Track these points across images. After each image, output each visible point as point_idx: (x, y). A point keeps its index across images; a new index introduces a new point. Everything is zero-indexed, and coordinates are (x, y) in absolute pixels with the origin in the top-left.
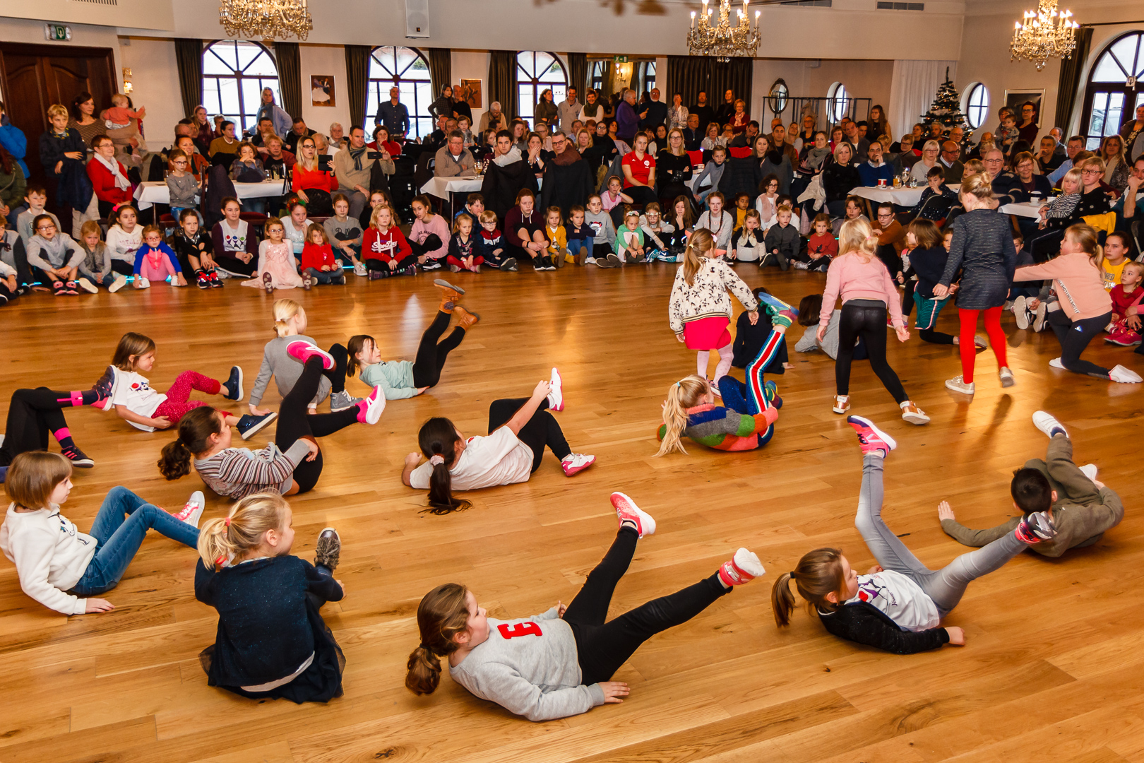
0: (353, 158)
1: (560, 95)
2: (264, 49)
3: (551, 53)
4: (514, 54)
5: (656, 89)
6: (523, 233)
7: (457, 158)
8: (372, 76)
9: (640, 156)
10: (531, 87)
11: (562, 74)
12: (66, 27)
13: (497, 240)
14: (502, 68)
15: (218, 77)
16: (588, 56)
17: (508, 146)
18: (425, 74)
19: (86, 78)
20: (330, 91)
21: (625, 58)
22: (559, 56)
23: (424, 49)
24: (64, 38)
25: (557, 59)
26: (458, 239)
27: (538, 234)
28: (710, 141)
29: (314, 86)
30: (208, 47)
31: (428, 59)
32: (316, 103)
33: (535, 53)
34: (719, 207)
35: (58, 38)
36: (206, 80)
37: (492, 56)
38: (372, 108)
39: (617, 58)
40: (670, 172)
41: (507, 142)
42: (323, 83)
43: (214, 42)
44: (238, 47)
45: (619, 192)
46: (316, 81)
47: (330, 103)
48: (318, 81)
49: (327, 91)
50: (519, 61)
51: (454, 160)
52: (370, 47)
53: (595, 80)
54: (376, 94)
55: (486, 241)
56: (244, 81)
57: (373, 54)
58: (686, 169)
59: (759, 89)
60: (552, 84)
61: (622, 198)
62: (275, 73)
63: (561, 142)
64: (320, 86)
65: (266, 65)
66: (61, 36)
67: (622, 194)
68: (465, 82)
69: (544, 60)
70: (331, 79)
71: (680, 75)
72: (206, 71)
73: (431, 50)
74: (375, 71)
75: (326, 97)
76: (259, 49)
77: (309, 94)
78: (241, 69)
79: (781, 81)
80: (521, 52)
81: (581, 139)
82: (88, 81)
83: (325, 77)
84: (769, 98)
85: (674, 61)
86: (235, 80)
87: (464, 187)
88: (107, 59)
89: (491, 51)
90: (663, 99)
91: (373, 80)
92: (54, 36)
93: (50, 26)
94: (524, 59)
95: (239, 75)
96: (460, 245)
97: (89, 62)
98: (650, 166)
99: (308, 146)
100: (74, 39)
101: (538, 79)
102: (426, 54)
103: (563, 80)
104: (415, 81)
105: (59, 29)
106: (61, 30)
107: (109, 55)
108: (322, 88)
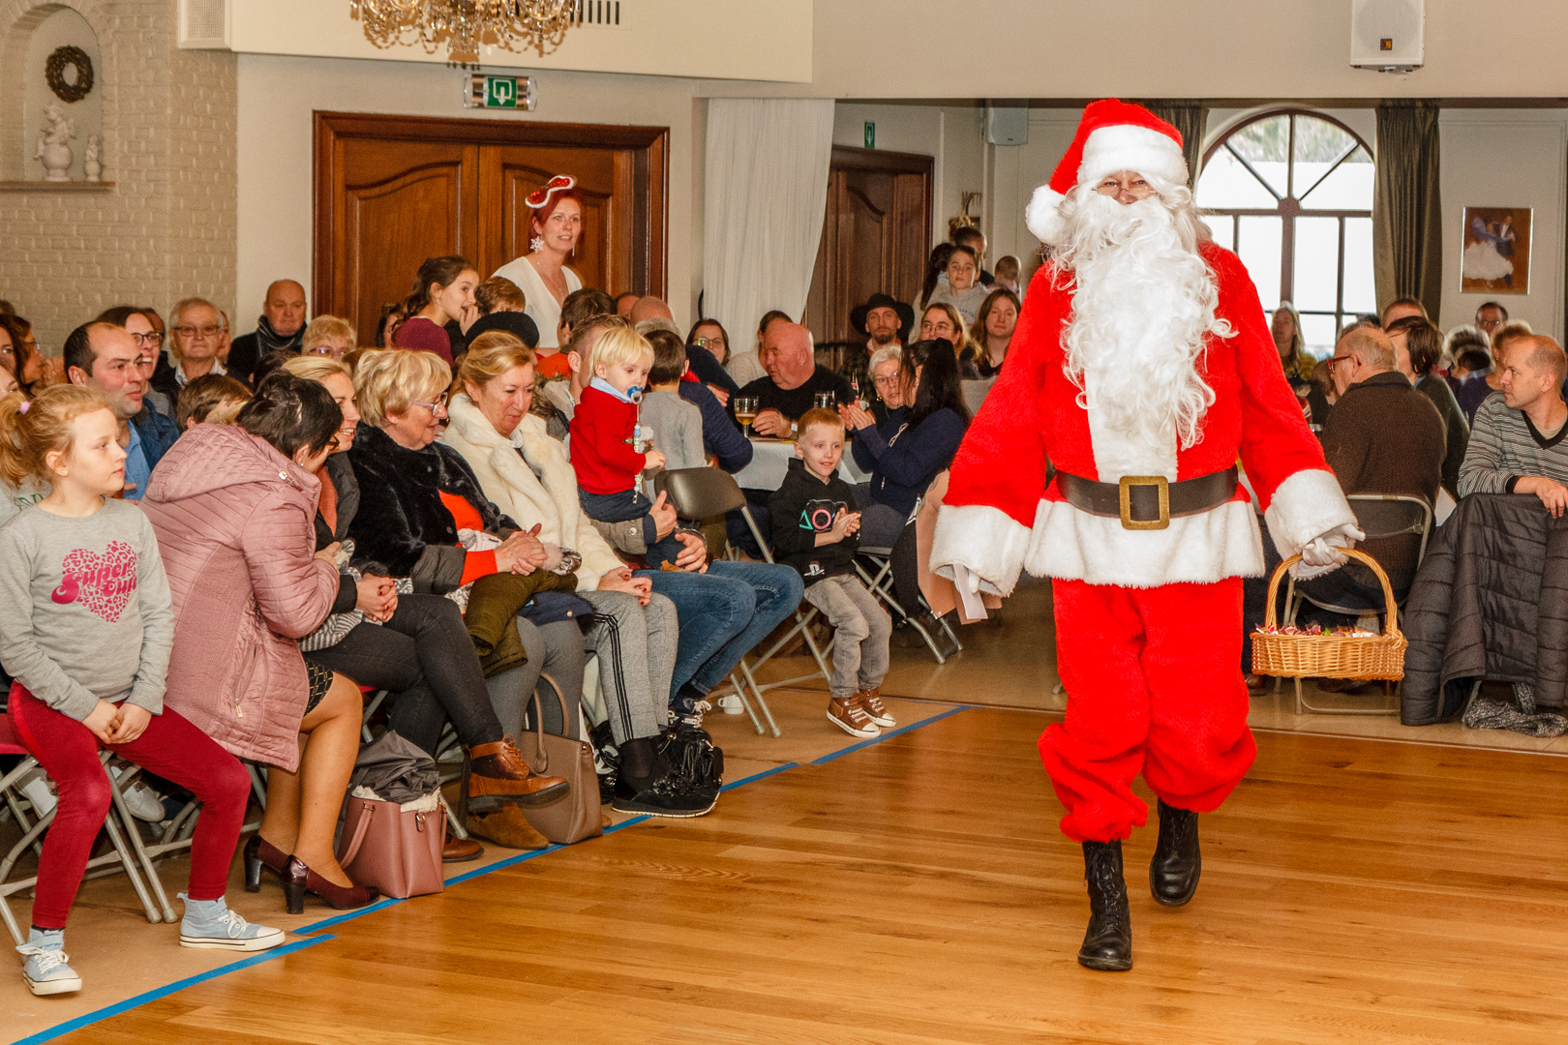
12: (524, 78)
15: (1236, 214)
19: (608, 195)
20: (1514, 250)
24: (512, 101)
29: (1472, 236)
35: (493, 103)
42: (1497, 230)
46: (1478, 223)
48: (1485, 222)
56: (1300, 222)
62: (1372, 199)
64: (1486, 238)
66: (502, 99)
78: (1295, 197)
82: (611, 203)
88: (652, 152)
92: (485, 99)
93: (477, 76)
95: (1289, 209)
97: (623, 161)
105: (499, 85)
106: (506, 86)
107: (657, 144)
108: (1492, 244)
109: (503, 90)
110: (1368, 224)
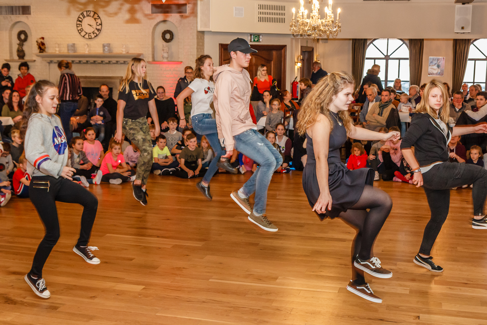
2: (404, 43)
8: (470, 57)
12: (260, 35)
15: (375, 59)
19: (272, 61)
24: (258, 41)
30: (372, 42)
35: (254, 41)
36: (366, 62)
43: (375, 40)
52: (470, 40)
56: (389, 61)
57: (473, 43)
62: (408, 56)
65: (405, 51)
66: (256, 40)
72: (367, 56)
74: (473, 52)
76: (401, 43)
78: (389, 54)
82: (272, 62)
86: (385, 61)
88: (283, 51)
91: (471, 59)
92: (252, 40)
93: (251, 35)
95: (387, 58)
97: (274, 53)
100: (264, 41)
105: (256, 37)
106: (257, 37)
107: (284, 49)
109: (256, 38)
110: (408, 61)
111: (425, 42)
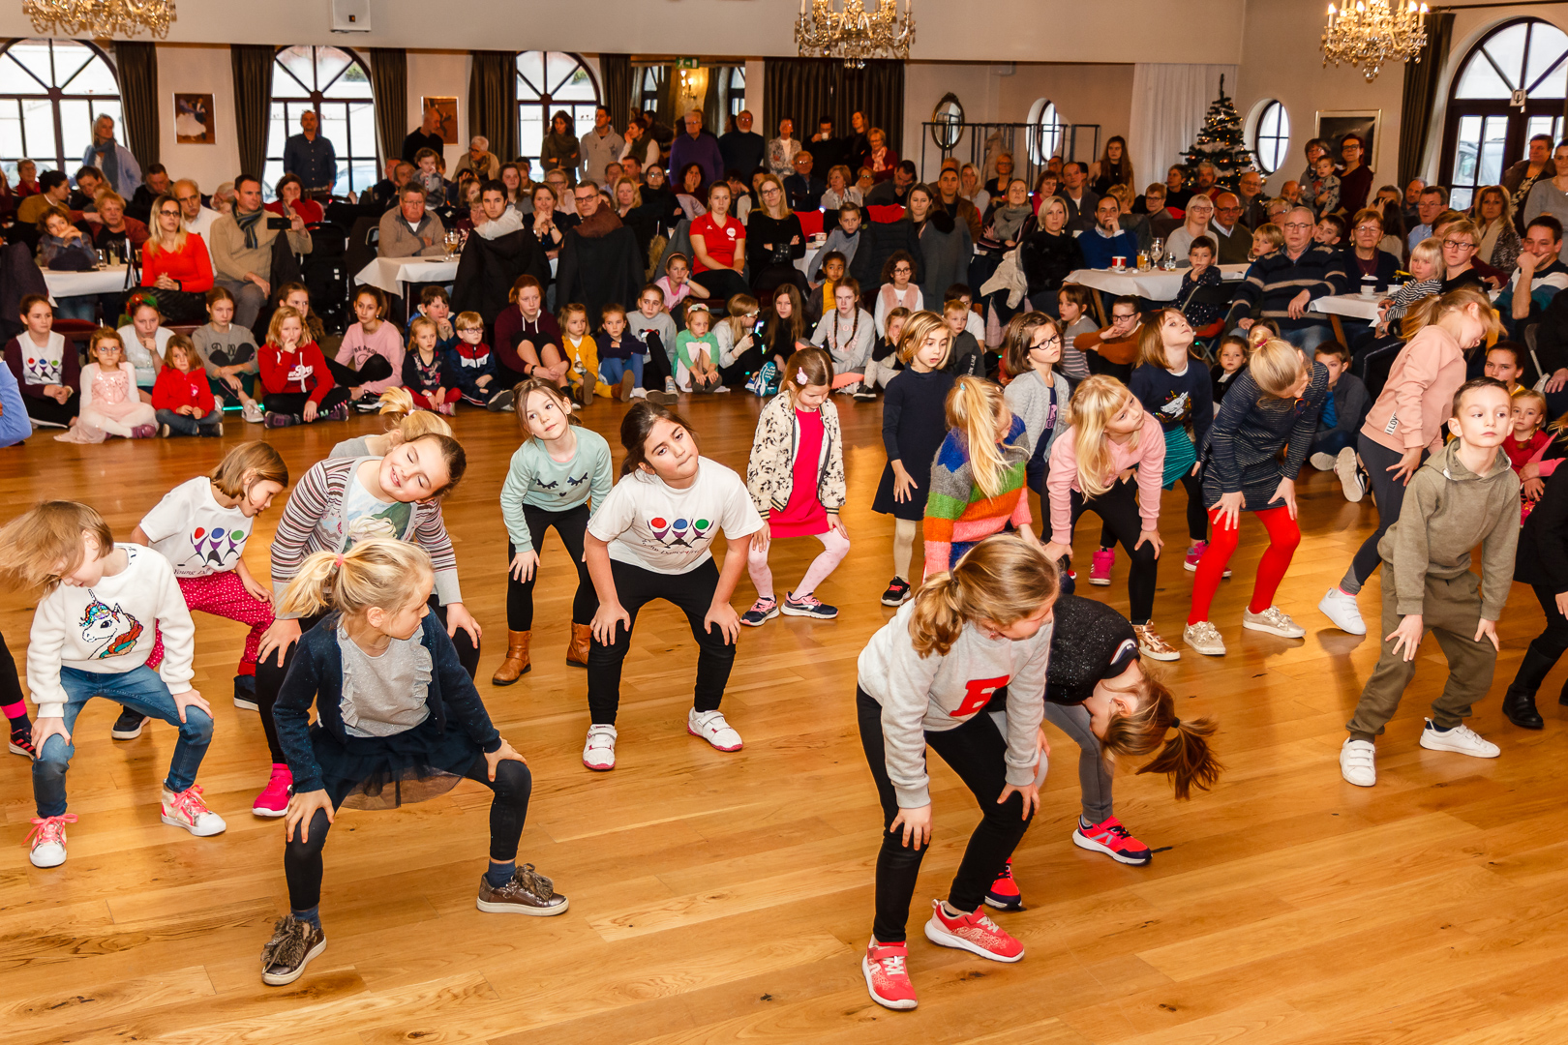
0: (242, 228)
1: (585, 123)
2: (97, 51)
3: (574, 55)
4: (513, 55)
5: (746, 112)
6: (526, 349)
7: (414, 226)
8: (276, 93)
9: (720, 220)
10: (539, 110)
11: (591, 87)
13: (483, 360)
14: (492, 78)
15: (19, 97)
16: (632, 58)
17: (499, 206)
18: (364, 89)
20: (206, 118)
21: (695, 62)
22: (587, 60)
23: (363, 49)
25: (581, 63)
26: (416, 360)
27: (549, 350)
28: (836, 197)
29: (180, 110)
30: (5, 50)
31: (368, 64)
32: (183, 139)
33: (545, 54)
34: (850, 303)
37: (474, 60)
38: (276, 146)
39: (682, 62)
40: (769, 247)
41: (497, 200)
42: (195, 106)
43: (15, 41)
44: (55, 48)
45: (686, 279)
46: (183, 103)
47: (207, 137)
48: (186, 103)
49: (200, 118)
50: (520, 67)
51: (410, 230)
52: (272, 47)
53: (646, 95)
54: (283, 122)
55: (465, 362)
56: (63, 103)
57: (279, 57)
58: (795, 241)
59: (916, 111)
60: (573, 103)
61: (691, 289)
62: (115, 90)
63: (590, 197)
64: (189, 111)
65: (101, 78)
67: (692, 283)
68: (430, 103)
69: (560, 66)
70: (207, 100)
71: (785, 86)
73: (374, 52)
74: (281, 84)
75: (199, 129)
76: (88, 52)
77: (170, 124)
78: (59, 85)
79: (951, 98)
80: (522, 52)
81: (621, 195)
83: (197, 97)
84: (932, 124)
85: (776, 67)
86: (49, 103)
87: (427, 274)
89: (473, 53)
90: (758, 128)
91: (278, 100)
94: (528, 64)
95: (55, 95)
96: (420, 368)
98: (736, 237)
99: (168, 213)
101: (550, 96)
102: (366, 58)
103: (593, 97)
104: (347, 101)
108: (192, 115)
111: (159, 50)
